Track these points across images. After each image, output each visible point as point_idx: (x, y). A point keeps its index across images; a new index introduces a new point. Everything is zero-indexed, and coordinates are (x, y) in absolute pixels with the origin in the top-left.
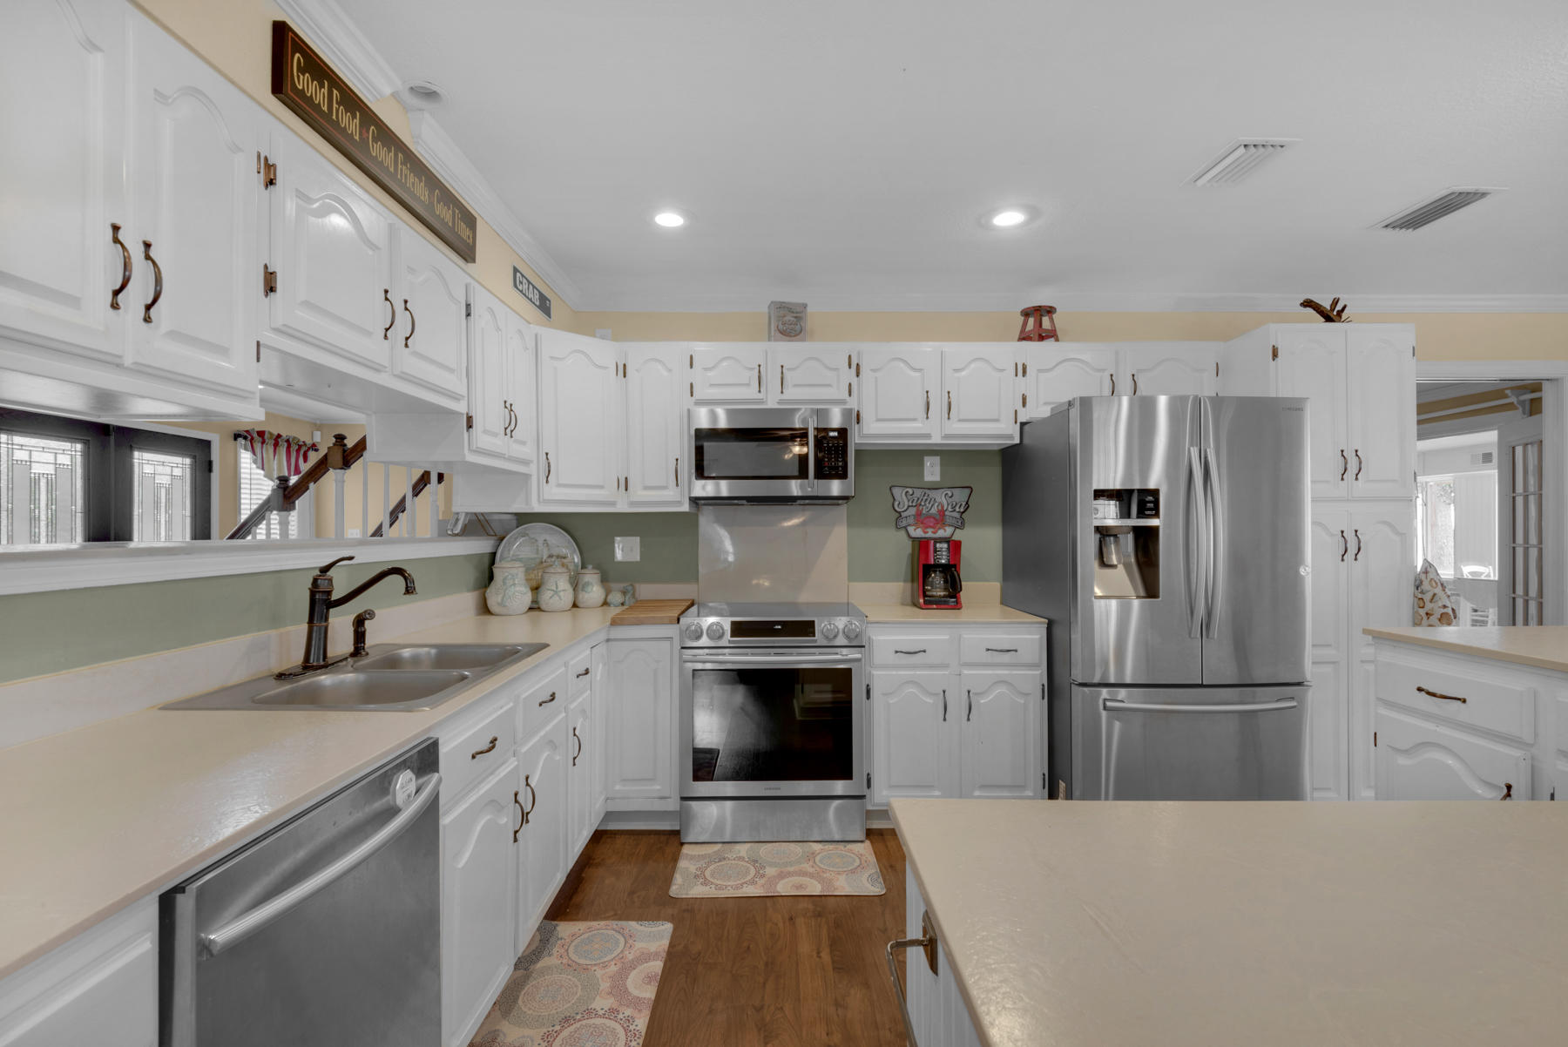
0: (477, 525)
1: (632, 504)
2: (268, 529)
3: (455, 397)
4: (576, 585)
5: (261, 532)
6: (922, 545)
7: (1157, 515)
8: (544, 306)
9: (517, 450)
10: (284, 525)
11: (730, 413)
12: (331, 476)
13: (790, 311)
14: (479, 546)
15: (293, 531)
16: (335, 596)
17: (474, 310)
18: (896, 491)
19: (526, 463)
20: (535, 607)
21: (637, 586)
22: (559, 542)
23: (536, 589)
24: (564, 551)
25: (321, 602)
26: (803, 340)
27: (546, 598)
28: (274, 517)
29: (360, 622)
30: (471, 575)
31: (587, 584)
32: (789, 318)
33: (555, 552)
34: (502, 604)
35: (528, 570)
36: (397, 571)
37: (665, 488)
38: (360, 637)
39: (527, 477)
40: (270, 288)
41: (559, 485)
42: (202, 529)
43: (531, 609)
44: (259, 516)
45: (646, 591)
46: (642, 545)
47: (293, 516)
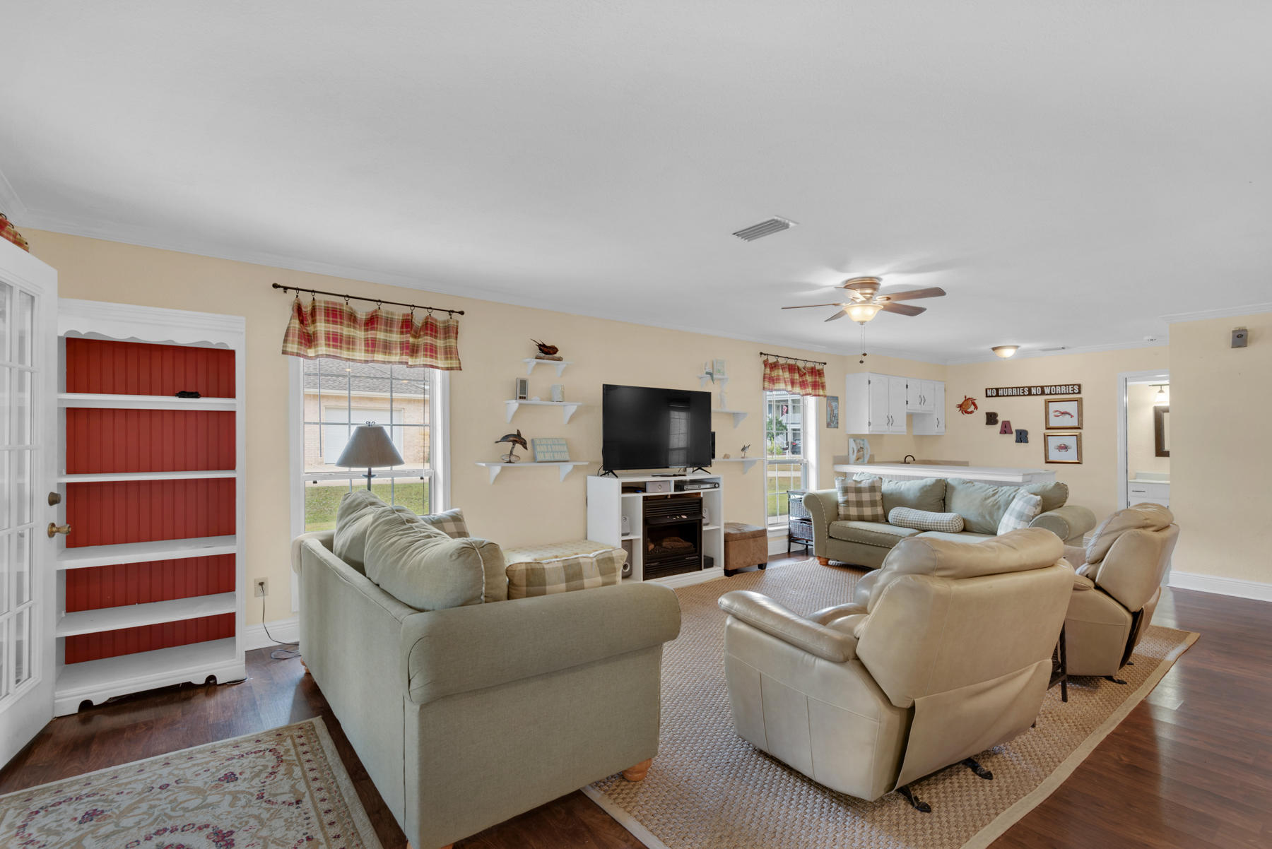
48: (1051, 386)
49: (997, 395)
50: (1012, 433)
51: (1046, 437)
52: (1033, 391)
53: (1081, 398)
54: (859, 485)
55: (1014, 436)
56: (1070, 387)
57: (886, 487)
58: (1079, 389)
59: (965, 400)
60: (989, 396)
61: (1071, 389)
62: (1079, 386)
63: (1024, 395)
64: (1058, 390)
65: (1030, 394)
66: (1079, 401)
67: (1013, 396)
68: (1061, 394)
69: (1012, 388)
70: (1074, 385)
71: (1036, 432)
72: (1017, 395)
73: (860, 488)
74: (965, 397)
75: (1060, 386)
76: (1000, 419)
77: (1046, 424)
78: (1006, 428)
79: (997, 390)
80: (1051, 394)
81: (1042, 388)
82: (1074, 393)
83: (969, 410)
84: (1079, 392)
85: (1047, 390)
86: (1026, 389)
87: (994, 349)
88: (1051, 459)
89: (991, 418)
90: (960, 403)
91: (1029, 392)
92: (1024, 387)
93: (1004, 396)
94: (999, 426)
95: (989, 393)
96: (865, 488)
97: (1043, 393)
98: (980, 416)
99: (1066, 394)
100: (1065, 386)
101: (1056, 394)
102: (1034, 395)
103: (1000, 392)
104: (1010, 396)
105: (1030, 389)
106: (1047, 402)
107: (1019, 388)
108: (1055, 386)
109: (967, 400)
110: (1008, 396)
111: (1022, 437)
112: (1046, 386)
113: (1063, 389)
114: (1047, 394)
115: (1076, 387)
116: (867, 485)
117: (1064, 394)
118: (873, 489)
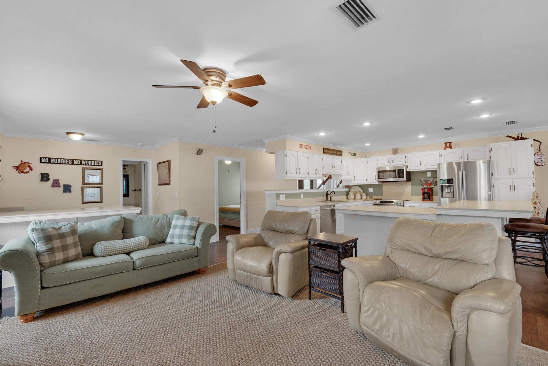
0: (348, 187)
1: (369, 183)
2: (322, 187)
3: (340, 172)
4: (361, 196)
5: (321, 188)
6: (423, 189)
7: (453, 183)
8: (355, 155)
9: (349, 177)
10: (324, 187)
11: (390, 167)
12: (329, 179)
13: (395, 149)
14: (347, 189)
15: (325, 188)
16: (328, 194)
17: (342, 161)
18: (421, 179)
19: (352, 178)
20: (355, 199)
21: (372, 196)
22: (360, 189)
23: (355, 196)
24: (360, 190)
25: (327, 195)
26: (398, 154)
27: (356, 197)
28: (322, 186)
29: (331, 197)
30: (346, 193)
31: (363, 195)
32: (395, 150)
33: (359, 190)
34: (350, 198)
35: (353, 194)
36: (334, 192)
37: (374, 180)
38: (331, 199)
39: (352, 180)
40: (323, 169)
41: (357, 181)
42: (312, 187)
43: (354, 199)
44: (320, 186)
45: (374, 197)
46: (373, 189)
47: (325, 185)
48: (86, 160)
49: (49, 162)
50: (60, 187)
51: (83, 189)
52: (75, 162)
53: (102, 169)
54: (60, 232)
55: (62, 189)
56: (97, 162)
57: (81, 228)
58: (102, 164)
59: (21, 164)
60: (43, 163)
61: (97, 163)
62: (102, 162)
63: (69, 164)
64: (90, 163)
65: (73, 164)
66: (101, 170)
67: (61, 164)
68: (92, 165)
69: (61, 159)
70: (99, 161)
71: (76, 187)
72: (64, 164)
73: (63, 233)
74: (22, 161)
75: (92, 161)
76: (52, 178)
77: (83, 182)
78: (56, 183)
79: (50, 159)
80: (86, 165)
81: (81, 161)
82: (99, 165)
83: (25, 171)
84: (102, 165)
85: (84, 163)
86: (70, 161)
87: (68, 133)
88: (86, 201)
89: (45, 177)
90: (17, 165)
91: (73, 162)
92: (69, 159)
93: (54, 163)
94: (50, 183)
95: (43, 160)
96: (67, 233)
97: (81, 164)
98: (35, 175)
99: (95, 165)
100: (95, 161)
101: (89, 165)
102: (75, 164)
103: (52, 161)
104: (59, 163)
105: (73, 161)
106: (84, 169)
107: (66, 159)
108: (89, 161)
109: (23, 163)
110: (57, 163)
111: (67, 189)
112: (83, 160)
113: (93, 163)
114: (84, 165)
115: (100, 163)
116: (68, 230)
117: (93, 165)
118: (73, 232)
